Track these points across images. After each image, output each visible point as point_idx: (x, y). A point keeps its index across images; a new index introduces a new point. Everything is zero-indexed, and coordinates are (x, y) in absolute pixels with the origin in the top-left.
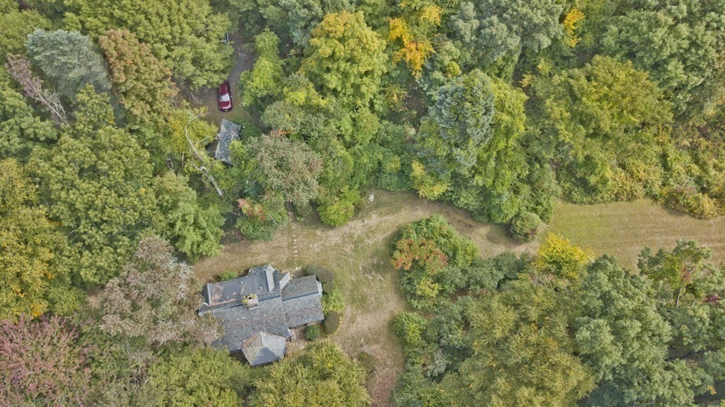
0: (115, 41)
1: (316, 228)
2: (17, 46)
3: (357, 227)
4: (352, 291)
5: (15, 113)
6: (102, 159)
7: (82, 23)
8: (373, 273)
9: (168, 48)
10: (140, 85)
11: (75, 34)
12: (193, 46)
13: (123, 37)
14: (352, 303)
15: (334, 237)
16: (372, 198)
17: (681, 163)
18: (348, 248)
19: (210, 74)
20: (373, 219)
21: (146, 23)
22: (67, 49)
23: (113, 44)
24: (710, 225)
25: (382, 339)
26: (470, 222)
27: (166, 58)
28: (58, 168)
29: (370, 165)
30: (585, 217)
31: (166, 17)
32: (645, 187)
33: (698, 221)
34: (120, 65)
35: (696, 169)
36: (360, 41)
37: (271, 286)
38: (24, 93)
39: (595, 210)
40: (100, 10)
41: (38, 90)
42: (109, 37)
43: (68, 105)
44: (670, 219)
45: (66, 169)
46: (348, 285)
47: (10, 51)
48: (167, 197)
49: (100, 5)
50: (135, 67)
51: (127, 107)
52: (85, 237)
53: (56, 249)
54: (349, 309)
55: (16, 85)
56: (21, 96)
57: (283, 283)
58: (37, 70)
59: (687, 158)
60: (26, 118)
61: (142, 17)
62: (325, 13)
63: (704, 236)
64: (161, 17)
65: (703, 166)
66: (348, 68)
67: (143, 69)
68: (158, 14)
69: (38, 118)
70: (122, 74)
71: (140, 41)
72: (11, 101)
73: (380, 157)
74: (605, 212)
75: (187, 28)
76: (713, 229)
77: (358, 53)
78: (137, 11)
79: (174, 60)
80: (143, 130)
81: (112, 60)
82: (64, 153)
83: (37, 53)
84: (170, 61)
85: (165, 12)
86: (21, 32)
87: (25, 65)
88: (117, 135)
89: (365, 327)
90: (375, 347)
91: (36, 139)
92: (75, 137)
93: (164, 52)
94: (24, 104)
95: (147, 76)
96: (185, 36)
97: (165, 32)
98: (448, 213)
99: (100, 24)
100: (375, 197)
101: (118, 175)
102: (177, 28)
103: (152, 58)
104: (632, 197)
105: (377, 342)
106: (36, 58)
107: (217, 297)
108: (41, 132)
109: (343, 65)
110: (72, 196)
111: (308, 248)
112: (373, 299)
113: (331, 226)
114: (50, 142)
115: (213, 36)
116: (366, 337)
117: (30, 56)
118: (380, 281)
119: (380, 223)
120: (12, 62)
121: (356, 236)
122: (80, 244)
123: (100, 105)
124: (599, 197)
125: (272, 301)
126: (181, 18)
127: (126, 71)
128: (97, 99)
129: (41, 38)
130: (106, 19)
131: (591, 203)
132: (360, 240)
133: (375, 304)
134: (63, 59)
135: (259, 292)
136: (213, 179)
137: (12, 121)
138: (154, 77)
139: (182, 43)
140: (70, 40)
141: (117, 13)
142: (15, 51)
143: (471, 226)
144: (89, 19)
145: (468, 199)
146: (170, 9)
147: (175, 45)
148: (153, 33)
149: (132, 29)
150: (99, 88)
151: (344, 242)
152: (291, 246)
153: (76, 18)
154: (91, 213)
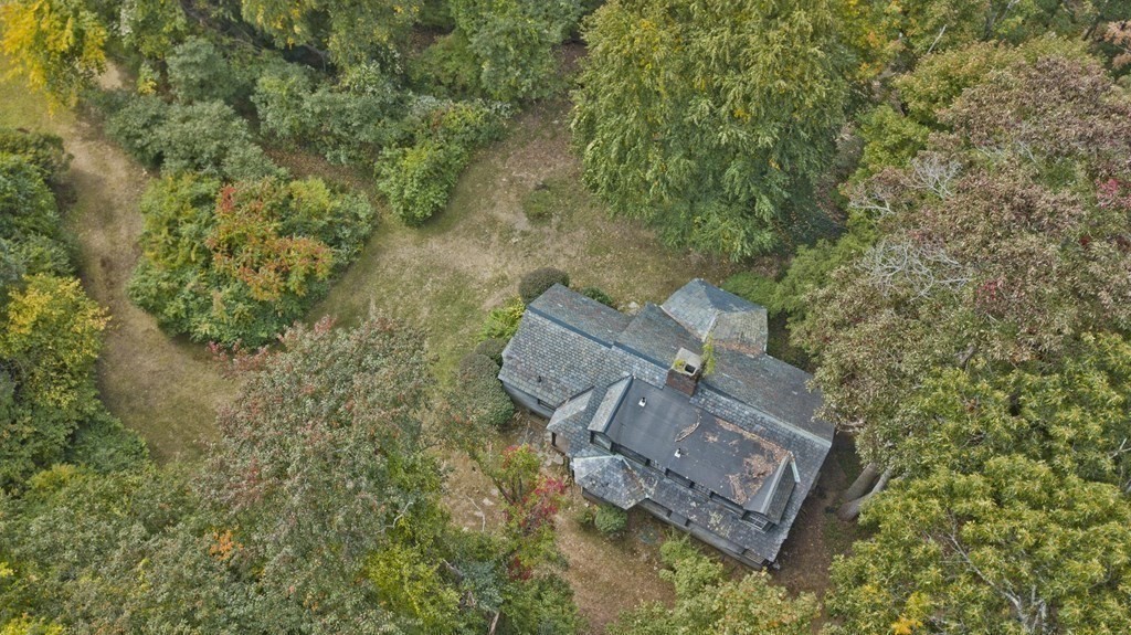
14: (472, 308)
54: (489, 303)
89: (489, 256)
116: (504, 241)
118: (379, 304)
133: (433, 277)
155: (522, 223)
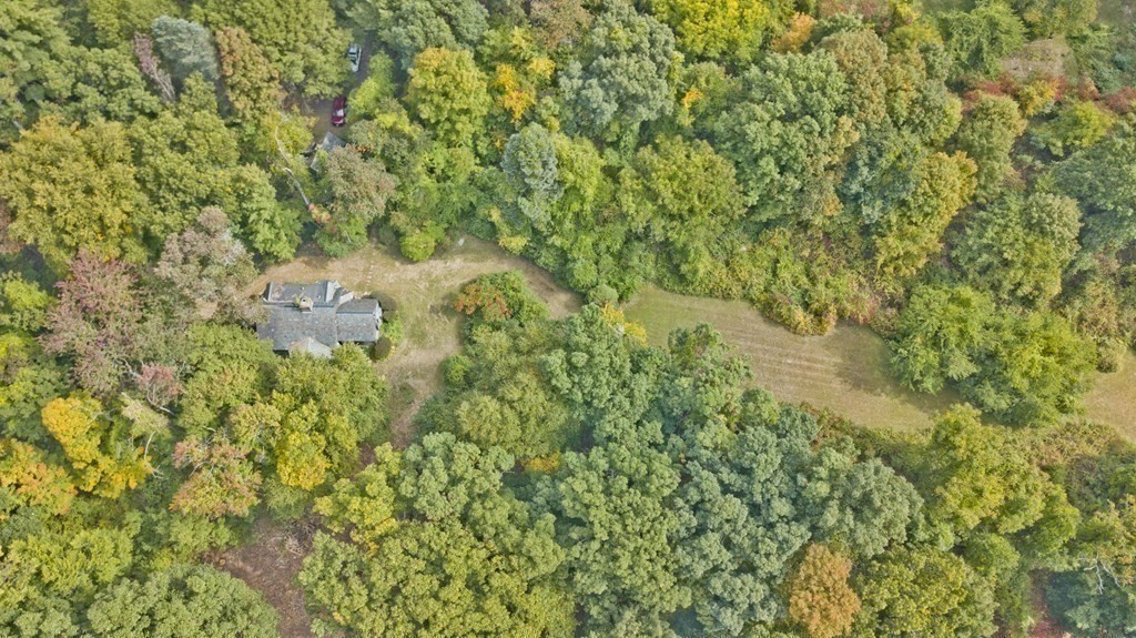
0: (229, 38)
1: (397, 259)
2: (145, 26)
3: (438, 267)
4: (413, 326)
5: (129, 84)
6: (192, 138)
7: (206, 16)
8: (440, 314)
9: (281, 52)
10: (244, 80)
11: (196, 25)
12: (305, 55)
13: (238, 36)
14: (411, 337)
15: (411, 271)
16: (461, 242)
17: (790, 271)
18: (423, 286)
19: (323, 85)
20: (457, 263)
21: (263, 26)
22: (184, 37)
23: (227, 40)
24: (804, 343)
25: (430, 376)
26: (552, 286)
27: (278, 61)
28: (153, 137)
29: (459, 205)
30: (672, 306)
31: (283, 23)
32: (744, 288)
33: (792, 336)
34: (229, 59)
35: (804, 280)
36: (454, 78)
37: (329, 297)
38: (141, 69)
39: (687, 302)
40: (223, 7)
41: (154, 67)
42: (225, 33)
43: (179, 87)
44: (763, 327)
45: (159, 138)
46: (412, 320)
47: (138, 30)
48: (243, 185)
49: (224, 3)
50: (242, 64)
51: (231, 99)
52: (162, 200)
53: (137, 205)
54: (406, 341)
55: (137, 61)
56: (138, 71)
57: (343, 299)
58: (157, 50)
59: (799, 268)
60: (138, 90)
61: (260, 20)
62: (427, 46)
63: (793, 352)
64: (278, 23)
65: (813, 280)
66: (441, 102)
67: (250, 66)
68: (275, 20)
69: (148, 93)
70: (230, 67)
71: (254, 41)
72: (128, 73)
73: (474, 200)
74: (696, 305)
75: (301, 36)
76: (805, 347)
77: (451, 89)
78: (256, 14)
79: (285, 64)
80: (244, 125)
81: (223, 54)
82: (161, 125)
83: (160, 36)
84: (280, 65)
85: (282, 19)
86: (151, 15)
87: (148, 44)
88: (209, 120)
89: (417, 362)
90: (420, 381)
91: (142, 112)
92: (176, 115)
93: (276, 55)
94: (138, 78)
95: (253, 75)
96: (299, 44)
97: (280, 37)
98: (533, 273)
99: (221, 20)
100: (465, 242)
101: (202, 153)
102: (292, 35)
103: (262, 59)
104: (727, 297)
105: (423, 377)
106: (159, 40)
107: (277, 295)
108: (147, 104)
109: (436, 99)
110: (158, 162)
111: (383, 277)
112: (432, 338)
113: (411, 261)
114: (153, 115)
115: (331, 50)
116: (414, 370)
117: (154, 38)
118: (445, 323)
119: (463, 268)
120: (137, 40)
121: (434, 276)
122: (157, 206)
123: (205, 93)
124: (690, 289)
125: (325, 310)
126: (298, 27)
127: (234, 66)
128: (203, 85)
129: (165, 24)
130: (227, 16)
131: (681, 293)
132: (437, 280)
133: (433, 343)
134: (180, 45)
135: (316, 300)
136: (299, 185)
137: (125, 90)
138: (259, 76)
139: (295, 50)
140: (189, 30)
141: (238, 12)
142: (142, 31)
143: (552, 290)
144: (213, 14)
145: (547, 258)
146: (288, 16)
147: (289, 51)
148: (268, 36)
149: (249, 29)
150: (207, 77)
151: (421, 278)
152: (366, 271)
153: (201, 11)
154: (171, 180)
155: (411, 382)
